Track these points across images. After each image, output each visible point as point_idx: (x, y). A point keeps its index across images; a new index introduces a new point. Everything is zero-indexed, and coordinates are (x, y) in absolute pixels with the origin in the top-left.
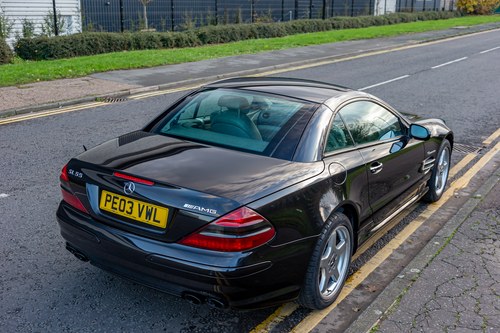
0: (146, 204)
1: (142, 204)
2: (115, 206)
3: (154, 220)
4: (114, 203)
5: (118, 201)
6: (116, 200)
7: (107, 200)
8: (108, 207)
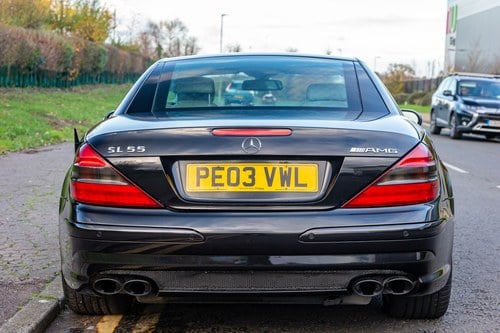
0: (277, 165)
1: (270, 166)
2: (217, 181)
3: (297, 184)
4: (215, 177)
5: (224, 173)
6: (218, 173)
7: (199, 177)
8: (206, 186)
